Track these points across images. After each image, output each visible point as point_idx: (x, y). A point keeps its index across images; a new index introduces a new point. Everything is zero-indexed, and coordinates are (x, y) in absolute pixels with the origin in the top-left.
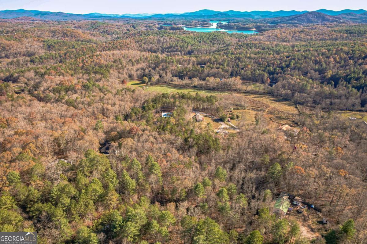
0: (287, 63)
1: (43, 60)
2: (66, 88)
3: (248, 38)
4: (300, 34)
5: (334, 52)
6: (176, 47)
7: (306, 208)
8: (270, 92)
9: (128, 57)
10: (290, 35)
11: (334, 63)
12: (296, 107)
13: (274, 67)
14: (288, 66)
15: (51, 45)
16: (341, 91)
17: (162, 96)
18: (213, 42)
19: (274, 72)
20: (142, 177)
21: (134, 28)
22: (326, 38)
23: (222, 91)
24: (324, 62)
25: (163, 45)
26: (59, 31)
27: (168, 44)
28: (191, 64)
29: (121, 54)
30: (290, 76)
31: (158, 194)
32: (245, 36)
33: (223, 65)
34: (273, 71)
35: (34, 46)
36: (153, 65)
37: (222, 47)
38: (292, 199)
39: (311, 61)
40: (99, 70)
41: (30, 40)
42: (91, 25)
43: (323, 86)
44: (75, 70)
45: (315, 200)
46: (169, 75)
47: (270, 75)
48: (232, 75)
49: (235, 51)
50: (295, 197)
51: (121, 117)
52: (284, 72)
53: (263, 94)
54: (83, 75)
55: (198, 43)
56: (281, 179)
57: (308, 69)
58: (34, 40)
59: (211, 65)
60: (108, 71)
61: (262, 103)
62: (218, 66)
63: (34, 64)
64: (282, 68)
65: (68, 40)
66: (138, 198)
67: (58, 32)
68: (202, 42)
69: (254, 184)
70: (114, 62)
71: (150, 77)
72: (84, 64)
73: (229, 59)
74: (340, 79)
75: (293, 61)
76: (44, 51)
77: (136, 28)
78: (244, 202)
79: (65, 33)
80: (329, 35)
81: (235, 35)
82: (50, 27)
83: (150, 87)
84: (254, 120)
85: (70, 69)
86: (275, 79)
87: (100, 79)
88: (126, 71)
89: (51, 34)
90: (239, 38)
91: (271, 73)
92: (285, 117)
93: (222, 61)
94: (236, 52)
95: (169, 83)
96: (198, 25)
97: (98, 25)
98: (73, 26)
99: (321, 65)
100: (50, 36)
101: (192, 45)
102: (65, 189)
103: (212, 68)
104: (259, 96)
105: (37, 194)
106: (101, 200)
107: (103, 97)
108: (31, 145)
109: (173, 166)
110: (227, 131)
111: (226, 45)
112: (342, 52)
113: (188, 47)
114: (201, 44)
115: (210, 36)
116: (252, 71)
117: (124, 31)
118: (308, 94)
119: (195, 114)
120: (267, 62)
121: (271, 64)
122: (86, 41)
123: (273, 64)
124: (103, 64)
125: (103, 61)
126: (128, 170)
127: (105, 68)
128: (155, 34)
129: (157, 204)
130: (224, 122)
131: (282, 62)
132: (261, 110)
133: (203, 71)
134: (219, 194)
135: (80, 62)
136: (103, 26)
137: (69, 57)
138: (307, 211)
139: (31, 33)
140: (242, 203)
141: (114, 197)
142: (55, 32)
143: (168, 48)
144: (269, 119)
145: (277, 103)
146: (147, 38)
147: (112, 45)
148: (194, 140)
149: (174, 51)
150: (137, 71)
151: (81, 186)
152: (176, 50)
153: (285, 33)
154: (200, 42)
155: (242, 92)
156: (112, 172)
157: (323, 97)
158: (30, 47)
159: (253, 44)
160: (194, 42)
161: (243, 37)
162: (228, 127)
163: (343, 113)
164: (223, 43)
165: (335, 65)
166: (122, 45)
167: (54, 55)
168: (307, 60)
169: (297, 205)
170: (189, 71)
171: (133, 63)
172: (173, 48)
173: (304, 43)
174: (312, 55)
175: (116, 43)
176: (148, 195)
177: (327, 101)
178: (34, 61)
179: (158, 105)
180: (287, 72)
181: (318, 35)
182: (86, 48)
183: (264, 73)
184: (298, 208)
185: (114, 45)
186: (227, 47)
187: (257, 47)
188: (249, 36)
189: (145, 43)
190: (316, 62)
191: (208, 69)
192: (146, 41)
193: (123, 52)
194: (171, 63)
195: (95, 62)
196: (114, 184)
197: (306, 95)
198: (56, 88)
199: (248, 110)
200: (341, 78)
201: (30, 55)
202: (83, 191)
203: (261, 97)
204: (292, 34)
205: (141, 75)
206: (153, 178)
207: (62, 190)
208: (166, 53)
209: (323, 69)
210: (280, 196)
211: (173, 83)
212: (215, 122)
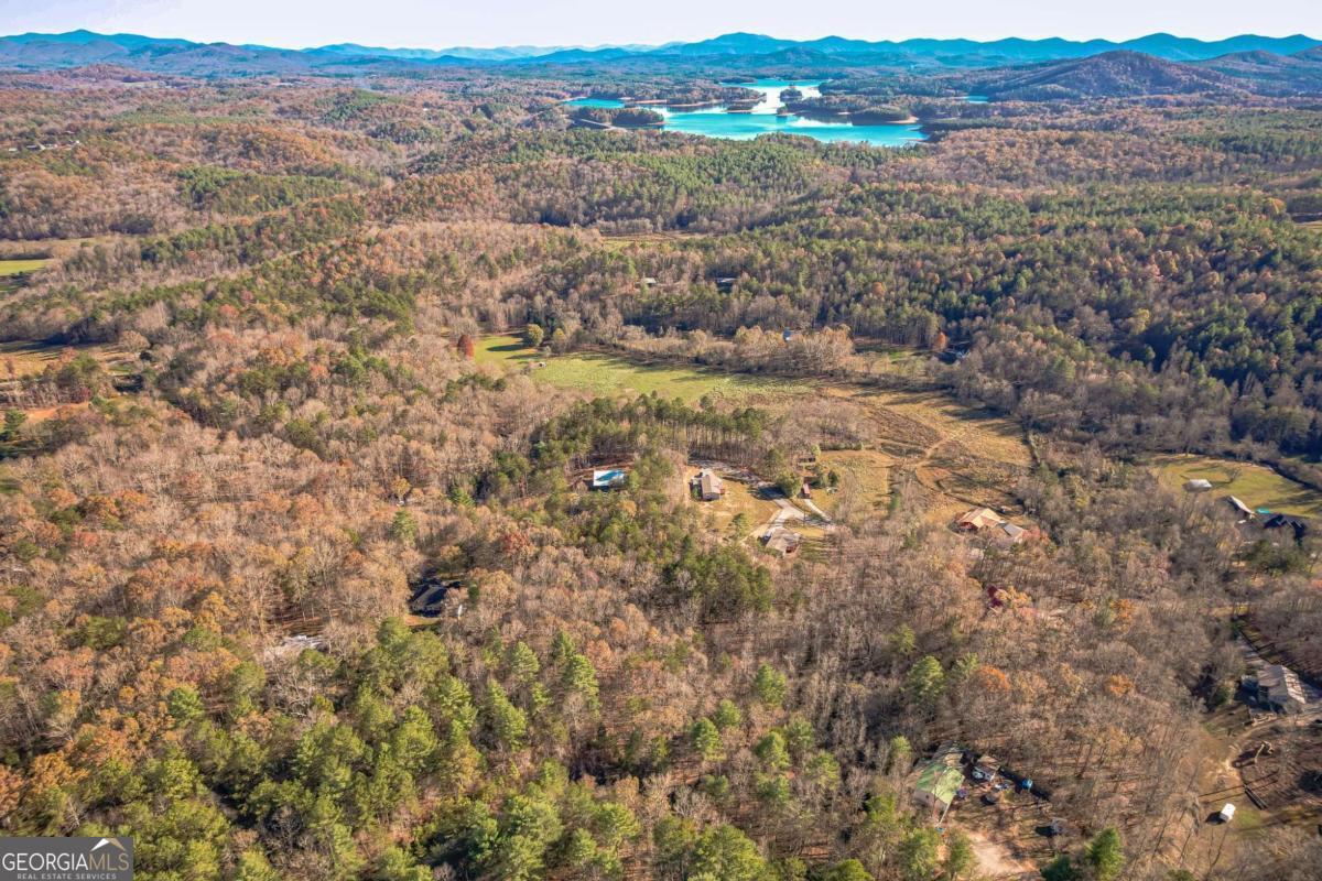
0: (1006, 278)
1: (186, 250)
2: (281, 375)
3: (883, 166)
4: (1063, 153)
5: (1165, 238)
6: (637, 202)
7: (1010, 790)
8: (946, 382)
9: (474, 246)
10: (1030, 156)
11: (1160, 278)
12: (1026, 442)
13: (964, 293)
14: (1008, 288)
15: (206, 191)
16: (1172, 388)
17: (593, 407)
18: (763, 179)
19: (963, 309)
20: (544, 700)
21: (489, 115)
22: (1154, 166)
23: (789, 377)
24: (1129, 277)
25: (591, 193)
26: (230, 134)
27: (609, 191)
28: (686, 276)
29: (450, 237)
30: (1012, 328)
31: (589, 746)
32: (874, 158)
33: (794, 283)
34: (961, 305)
35: (147, 193)
36: (559, 281)
37: (794, 203)
38: (969, 764)
39: (1088, 273)
40: (379, 299)
41: (131, 168)
42: (336, 104)
43: (1118, 367)
44: (299, 300)
45: (1036, 766)
46: (615, 318)
47: (949, 321)
48: (822, 319)
49: (837, 223)
50: (979, 756)
51: (466, 489)
52: (995, 309)
53: (925, 391)
54: (328, 318)
55: (713, 184)
56: (944, 700)
57: (1074, 301)
58: (146, 171)
59: (755, 282)
60: (411, 303)
61: (918, 424)
62: (777, 285)
63: (156, 268)
64: (990, 296)
65: (263, 168)
66: (532, 761)
67: (226, 140)
68: (724, 180)
69: (863, 718)
70: (428, 266)
71: (550, 321)
72: (328, 276)
73: (815, 259)
74: (1175, 339)
75: (1028, 272)
76: (181, 211)
77: (497, 115)
78: (829, 774)
79: (251, 143)
80: (1163, 157)
81: (841, 153)
82: (193, 110)
83: (552, 361)
84: (886, 490)
85: (282, 297)
86: (964, 333)
87: (387, 336)
88: (467, 296)
89: (201, 147)
90: (853, 165)
91: (951, 314)
92: (984, 478)
93: (790, 269)
94: (838, 229)
95: (615, 346)
96: (715, 101)
97: (362, 102)
98: (275, 106)
99: (1119, 289)
100: (198, 154)
101: (690, 194)
102: (335, 741)
103: (756, 293)
104: (907, 396)
105: (255, 754)
106: (432, 769)
107: (405, 411)
108: (214, 597)
109: (632, 664)
110: (797, 533)
111: (807, 192)
112: (1188, 240)
113: (676, 198)
114: (723, 188)
115: (753, 159)
116: (890, 303)
117: (453, 128)
118: (1068, 396)
119: (697, 472)
120: (941, 274)
121: (953, 279)
122: (323, 173)
123: (960, 279)
124: (391, 274)
125: (391, 262)
126: (502, 675)
127: (399, 290)
128: (563, 146)
129: (588, 781)
130: (788, 497)
131: (991, 272)
132: (910, 451)
133: (726, 305)
134: (761, 749)
135: (314, 266)
136: (380, 107)
137: (271, 239)
138: (1010, 797)
139: (130, 140)
140: (824, 778)
141: (467, 760)
142: (214, 140)
143: (610, 203)
144: (934, 486)
145: (966, 424)
146: (537, 167)
147: (415, 195)
148: (693, 577)
149: (631, 217)
150: (504, 300)
151: (373, 729)
152: (638, 209)
153: (1012, 145)
154: (718, 181)
155: (854, 380)
156: (457, 687)
157: (1111, 408)
158: (133, 196)
159: (899, 192)
160: (699, 182)
161: (869, 162)
162: (799, 515)
163: (1174, 461)
164: (799, 185)
165: (1165, 288)
166: (451, 192)
167: (221, 232)
168: (1075, 267)
169: (983, 780)
170: (681, 304)
171: (490, 266)
172: (624, 203)
173: (1073, 191)
174: (1092, 250)
175: (429, 187)
176: (561, 751)
177: (1126, 422)
178: (155, 255)
179: (580, 444)
180: (1005, 311)
181: (1126, 153)
182: (327, 207)
183: (928, 313)
184: (987, 789)
185: (421, 192)
186: (810, 204)
187: (914, 206)
188: (890, 154)
189: (527, 186)
190: (1103, 276)
191: (742, 298)
192: (533, 177)
193: (455, 228)
194: (620, 273)
195: (363, 267)
196: (465, 721)
197: (1058, 398)
198: (249, 377)
199: (868, 453)
200: (1179, 339)
201: (135, 226)
202: (385, 746)
203: (914, 401)
204: (1036, 151)
205: (519, 313)
206: (574, 702)
207: (325, 742)
208: (601, 222)
209: (1122, 302)
210: (936, 754)
211: (627, 344)
212: (762, 498)
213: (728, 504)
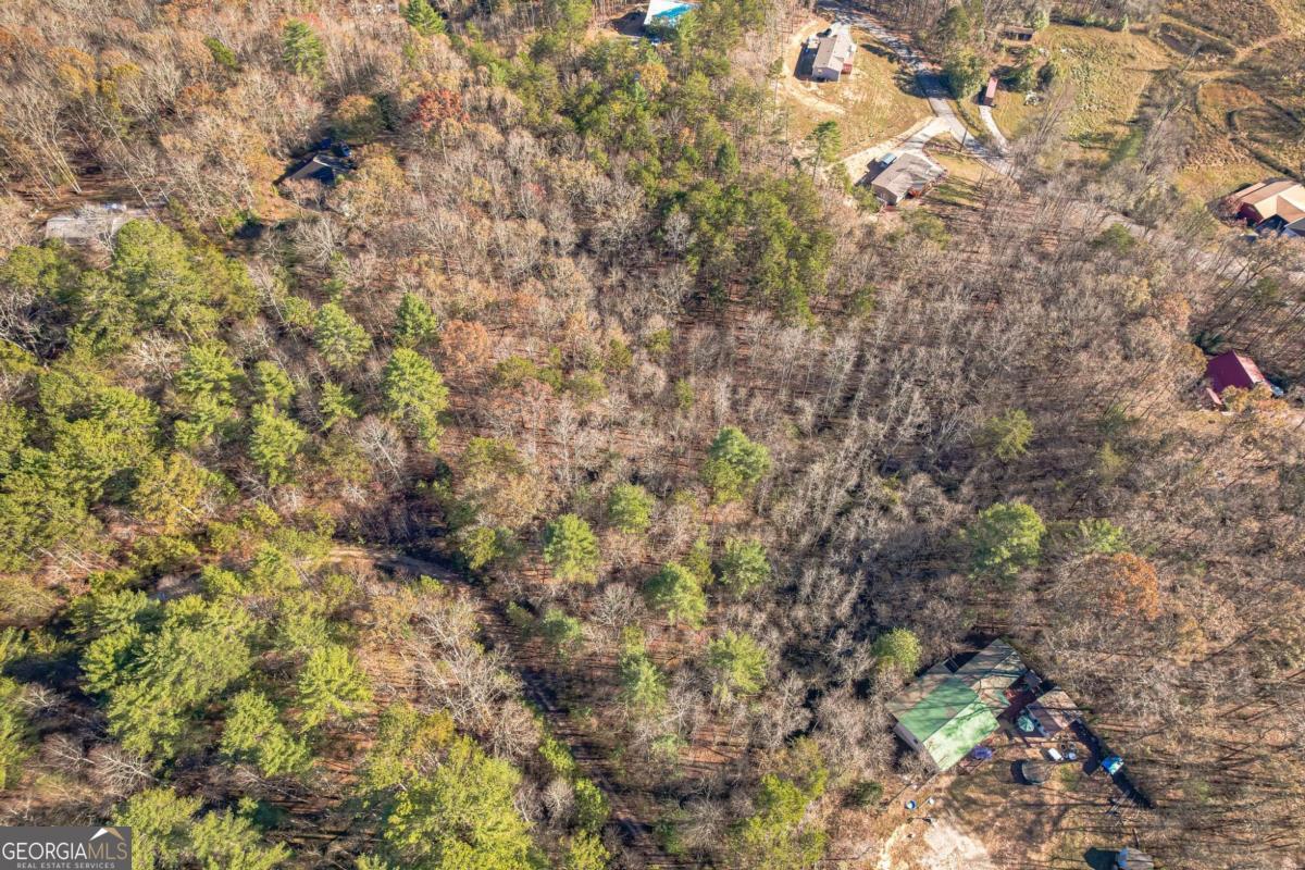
7: (1075, 765)
84: (1130, 114)
110: (939, 166)
119: (825, 26)
130: (953, 98)
132: (1207, 47)
138: (1069, 781)
162: (960, 132)
169: (1033, 733)
184: (1034, 753)
199: (1131, 38)
210: (968, 668)
212: (912, 92)
213: (848, 93)
